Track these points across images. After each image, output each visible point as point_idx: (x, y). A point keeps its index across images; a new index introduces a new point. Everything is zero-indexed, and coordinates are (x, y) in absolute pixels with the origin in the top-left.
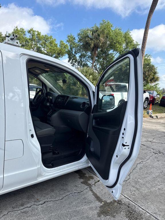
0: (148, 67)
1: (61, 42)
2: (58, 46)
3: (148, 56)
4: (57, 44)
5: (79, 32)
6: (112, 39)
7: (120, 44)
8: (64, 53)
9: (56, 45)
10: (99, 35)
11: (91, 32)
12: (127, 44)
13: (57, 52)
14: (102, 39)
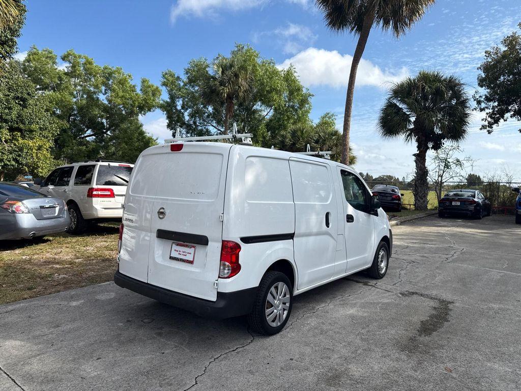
0: (334, 138)
1: (144, 81)
2: (138, 91)
3: (329, 118)
4: (134, 86)
5: (187, 66)
6: (262, 84)
7: (279, 92)
8: (153, 106)
9: (133, 89)
10: (236, 76)
11: (221, 69)
12: (291, 93)
13: (137, 104)
14: (243, 83)
